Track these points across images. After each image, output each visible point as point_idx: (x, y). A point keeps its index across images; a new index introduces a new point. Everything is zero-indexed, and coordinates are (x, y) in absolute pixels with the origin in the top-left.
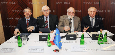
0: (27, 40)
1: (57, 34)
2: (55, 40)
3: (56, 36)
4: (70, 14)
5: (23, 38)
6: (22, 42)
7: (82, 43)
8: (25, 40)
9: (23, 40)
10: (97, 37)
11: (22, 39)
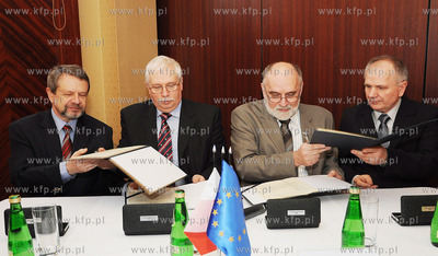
0: (62, 234)
1: (226, 195)
2: (215, 224)
3: (219, 202)
4: (276, 100)
5: (39, 220)
6: (30, 242)
7: (352, 239)
8: (51, 231)
9: (40, 232)
10: (424, 209)
11: (31, 227)
